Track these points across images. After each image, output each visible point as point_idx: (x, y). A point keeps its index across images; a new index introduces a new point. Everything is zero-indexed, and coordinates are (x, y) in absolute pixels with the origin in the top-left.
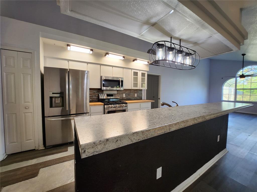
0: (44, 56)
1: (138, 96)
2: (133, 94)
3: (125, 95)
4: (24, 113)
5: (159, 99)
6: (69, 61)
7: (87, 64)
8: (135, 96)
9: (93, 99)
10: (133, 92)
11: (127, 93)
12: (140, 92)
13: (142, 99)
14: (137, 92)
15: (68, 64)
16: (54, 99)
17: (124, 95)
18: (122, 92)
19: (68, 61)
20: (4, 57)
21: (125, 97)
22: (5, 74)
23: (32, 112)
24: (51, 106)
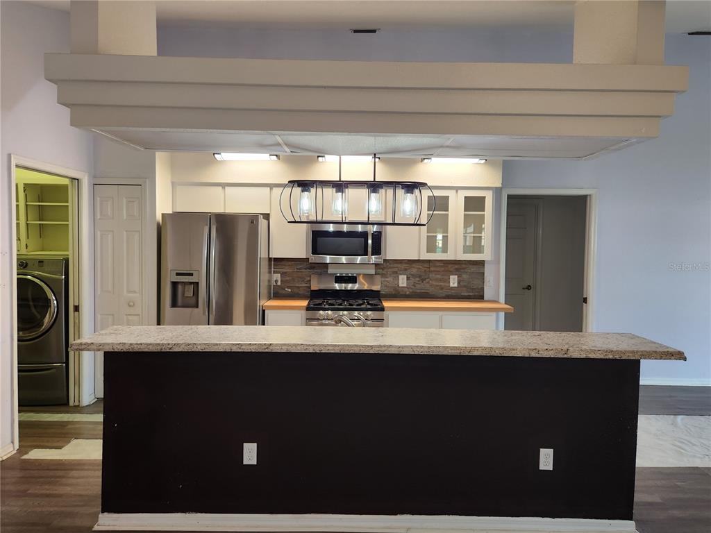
0: (173, 183)
1: (465, 286)
2: (439, 276)
3: (408, 279)
4: (126, 315)
5: (585, 300)
6: (226, 188)
7: (271, 189)
8: (451, 285)
9: (296, 290)
10: (443, 269)
11: (414, 271)
12: (473, 269)
13: (485, 298)
14: (457, 269)
15: (223, 195)
16: (180, 287)
17: (403, 279)
18: (396, 270)
19: (224, 188)
20: (98, 199)
21: (405, 285)
22: (99, 233)
23: (139, 315)
24: (174, 304)
